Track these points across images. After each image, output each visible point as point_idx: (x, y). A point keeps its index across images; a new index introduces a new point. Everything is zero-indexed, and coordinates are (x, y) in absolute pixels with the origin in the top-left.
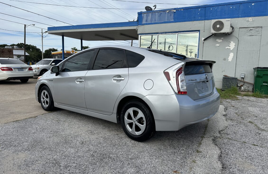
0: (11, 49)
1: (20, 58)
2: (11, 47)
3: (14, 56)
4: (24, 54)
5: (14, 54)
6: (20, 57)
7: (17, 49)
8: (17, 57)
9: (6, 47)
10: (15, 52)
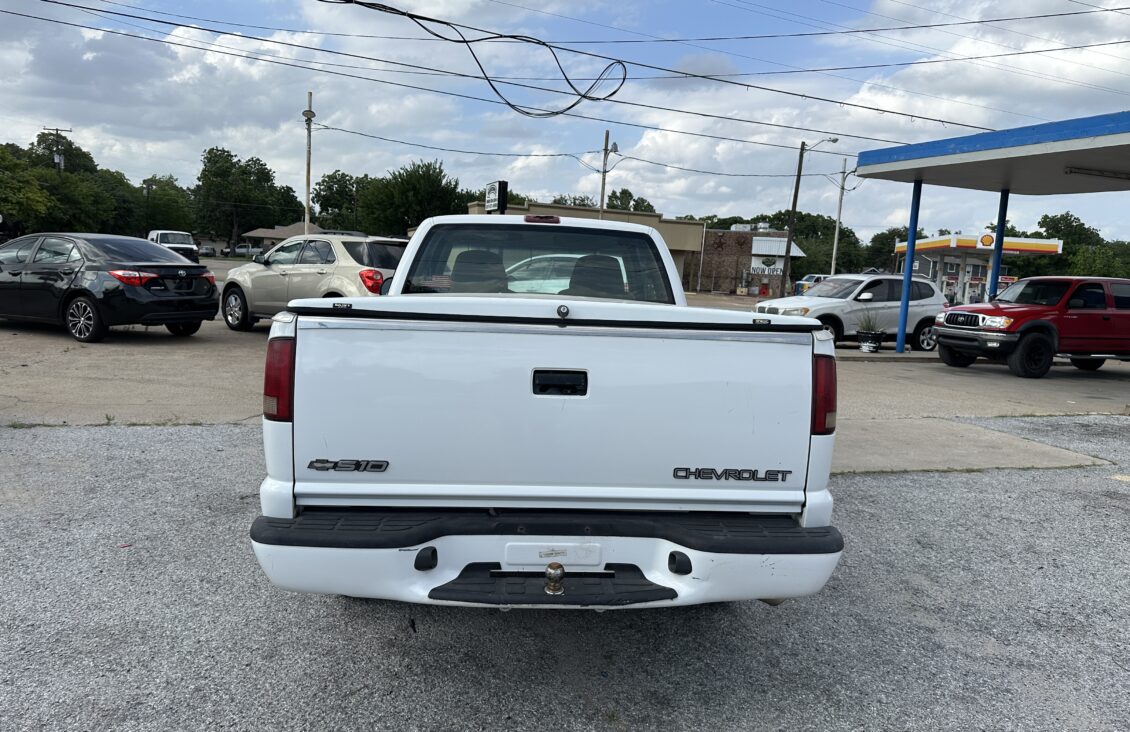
0: (746, 233)
1: (772, 267)
2: (747, 228)
3: (753, 259)
4: (784, 254)
5: (754, 252)
6: (774, 263)
7: (768, 235)
8: (763, 263)
9: (733, 228)
10: (760, 246)
